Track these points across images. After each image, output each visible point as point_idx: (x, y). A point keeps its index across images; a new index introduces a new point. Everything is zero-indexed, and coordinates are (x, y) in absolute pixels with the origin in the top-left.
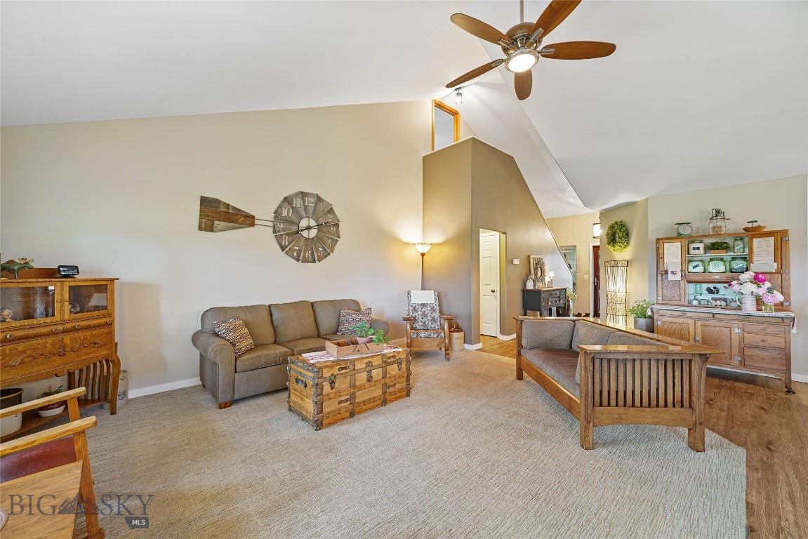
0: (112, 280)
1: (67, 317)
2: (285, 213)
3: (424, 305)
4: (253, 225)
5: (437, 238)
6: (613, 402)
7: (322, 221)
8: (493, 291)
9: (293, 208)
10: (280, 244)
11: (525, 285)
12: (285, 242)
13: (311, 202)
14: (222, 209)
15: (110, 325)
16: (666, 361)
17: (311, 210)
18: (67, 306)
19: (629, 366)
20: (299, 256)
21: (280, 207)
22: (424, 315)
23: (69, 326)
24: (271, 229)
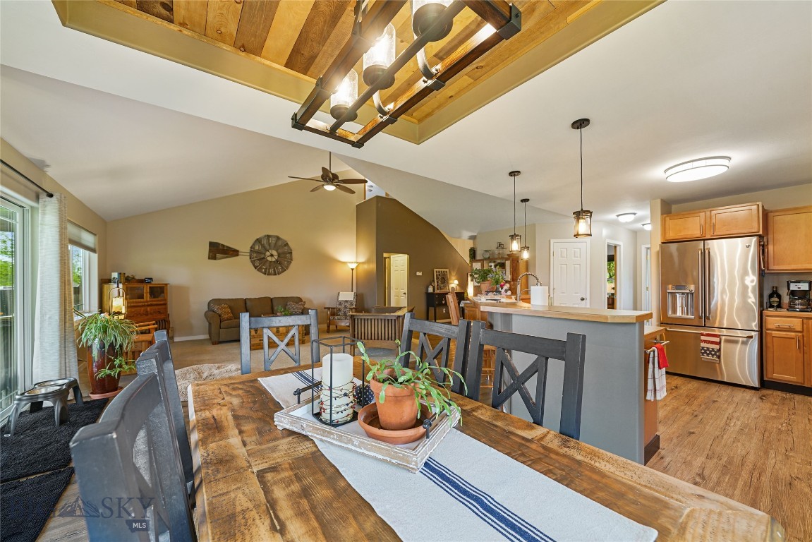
0: (166, 284)
1: (148, 299)
2: (257, 248)
3: (346, 301)
4: (238, 255)
5: (362, 259)
6: (363, 338)
7: (279, 251)
8: (405, 294)
9: (261, 244)
10: (254, 265)
11: (427, 289)
12: (257, 264)
13: (273, 241)
14: (221, 248)
15: (165, 304)
16: (385, 320)
17: (272, 245)
18: (148, 295)
19: (369, 322)
20: (265, 271)
21: (254, 244)
22: (345, 307)
23: (149, 303)
24: (249, 257)
